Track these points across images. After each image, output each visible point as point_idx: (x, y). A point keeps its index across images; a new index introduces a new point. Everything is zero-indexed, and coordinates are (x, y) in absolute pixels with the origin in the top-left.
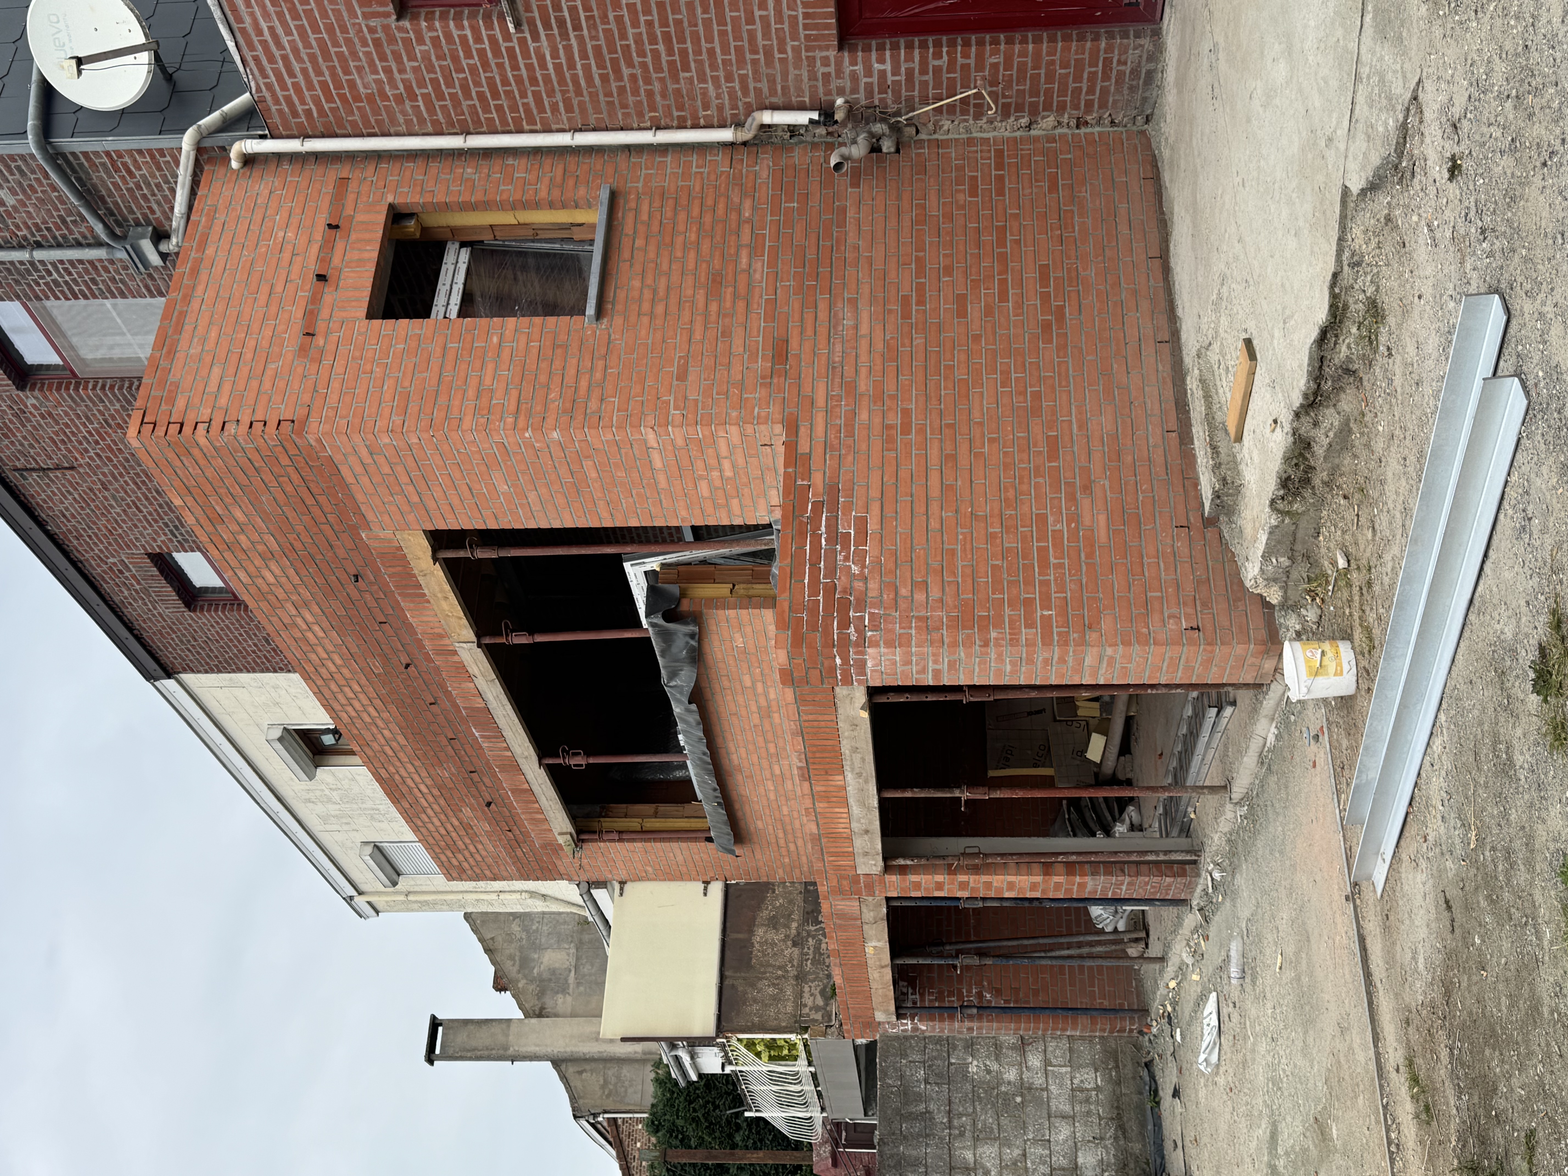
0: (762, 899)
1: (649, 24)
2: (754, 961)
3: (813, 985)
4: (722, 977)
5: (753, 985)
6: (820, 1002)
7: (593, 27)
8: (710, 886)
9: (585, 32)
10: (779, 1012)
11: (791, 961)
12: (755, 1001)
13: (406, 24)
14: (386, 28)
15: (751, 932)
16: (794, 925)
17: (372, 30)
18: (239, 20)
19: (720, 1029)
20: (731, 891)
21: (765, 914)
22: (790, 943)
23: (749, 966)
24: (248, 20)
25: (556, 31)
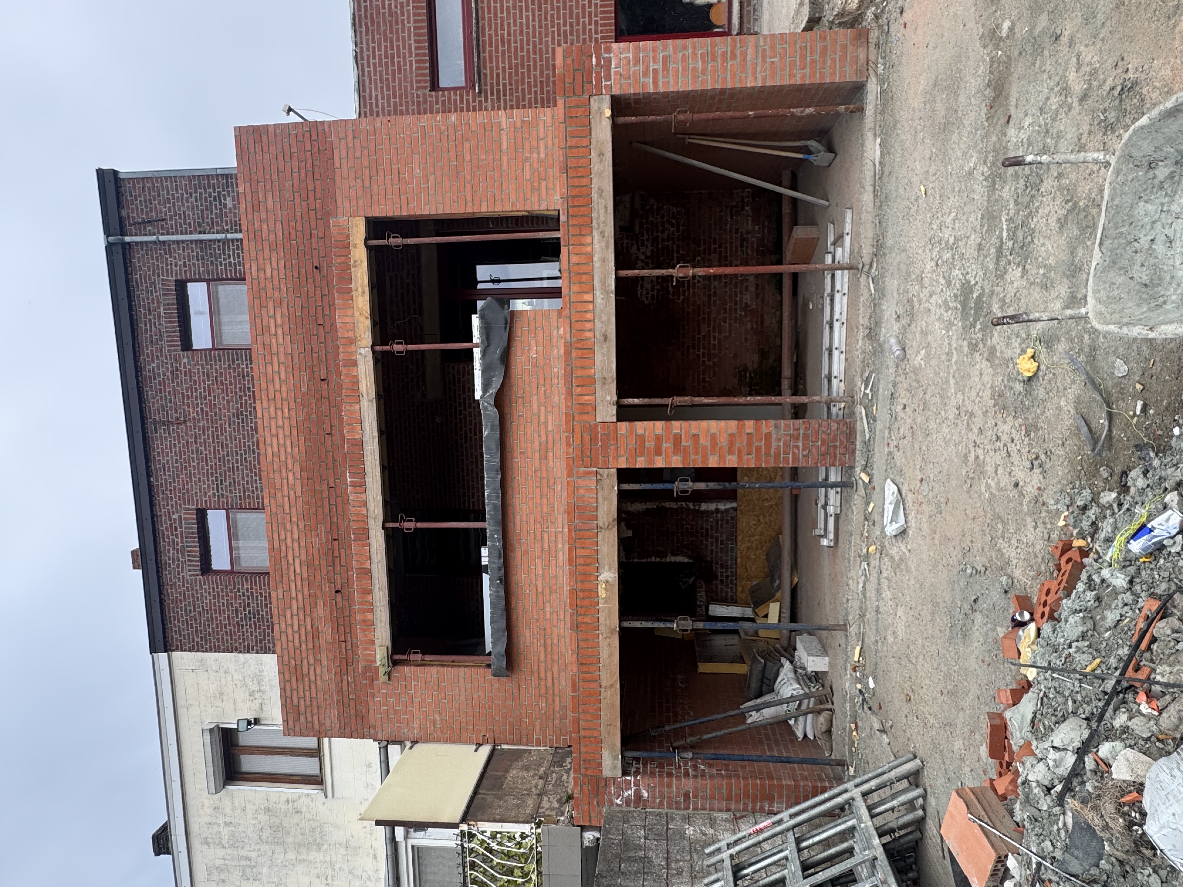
0: (520, 757)
1: (536, 92)
2: (505, 786)
3: (551, 797)
4: (475, 792)
5: (500, 798)
6: (556, 805)
7: (511, 94)
8: (481, 748)
9: (508, 98)
10: (519, 813)
11: (536, 787)
12: (500, 807)
13: (433, 93)
14: (424, 95)
15: (507, 771)
16: (543, 769)
17: (418, 96)
18: (364, 91)
19: (464, 819)
20: (496, 752)
21: (521, 763)
22: (537, 778)
23: (500, 788)
24: (368, 91)
25: (495, 97)
